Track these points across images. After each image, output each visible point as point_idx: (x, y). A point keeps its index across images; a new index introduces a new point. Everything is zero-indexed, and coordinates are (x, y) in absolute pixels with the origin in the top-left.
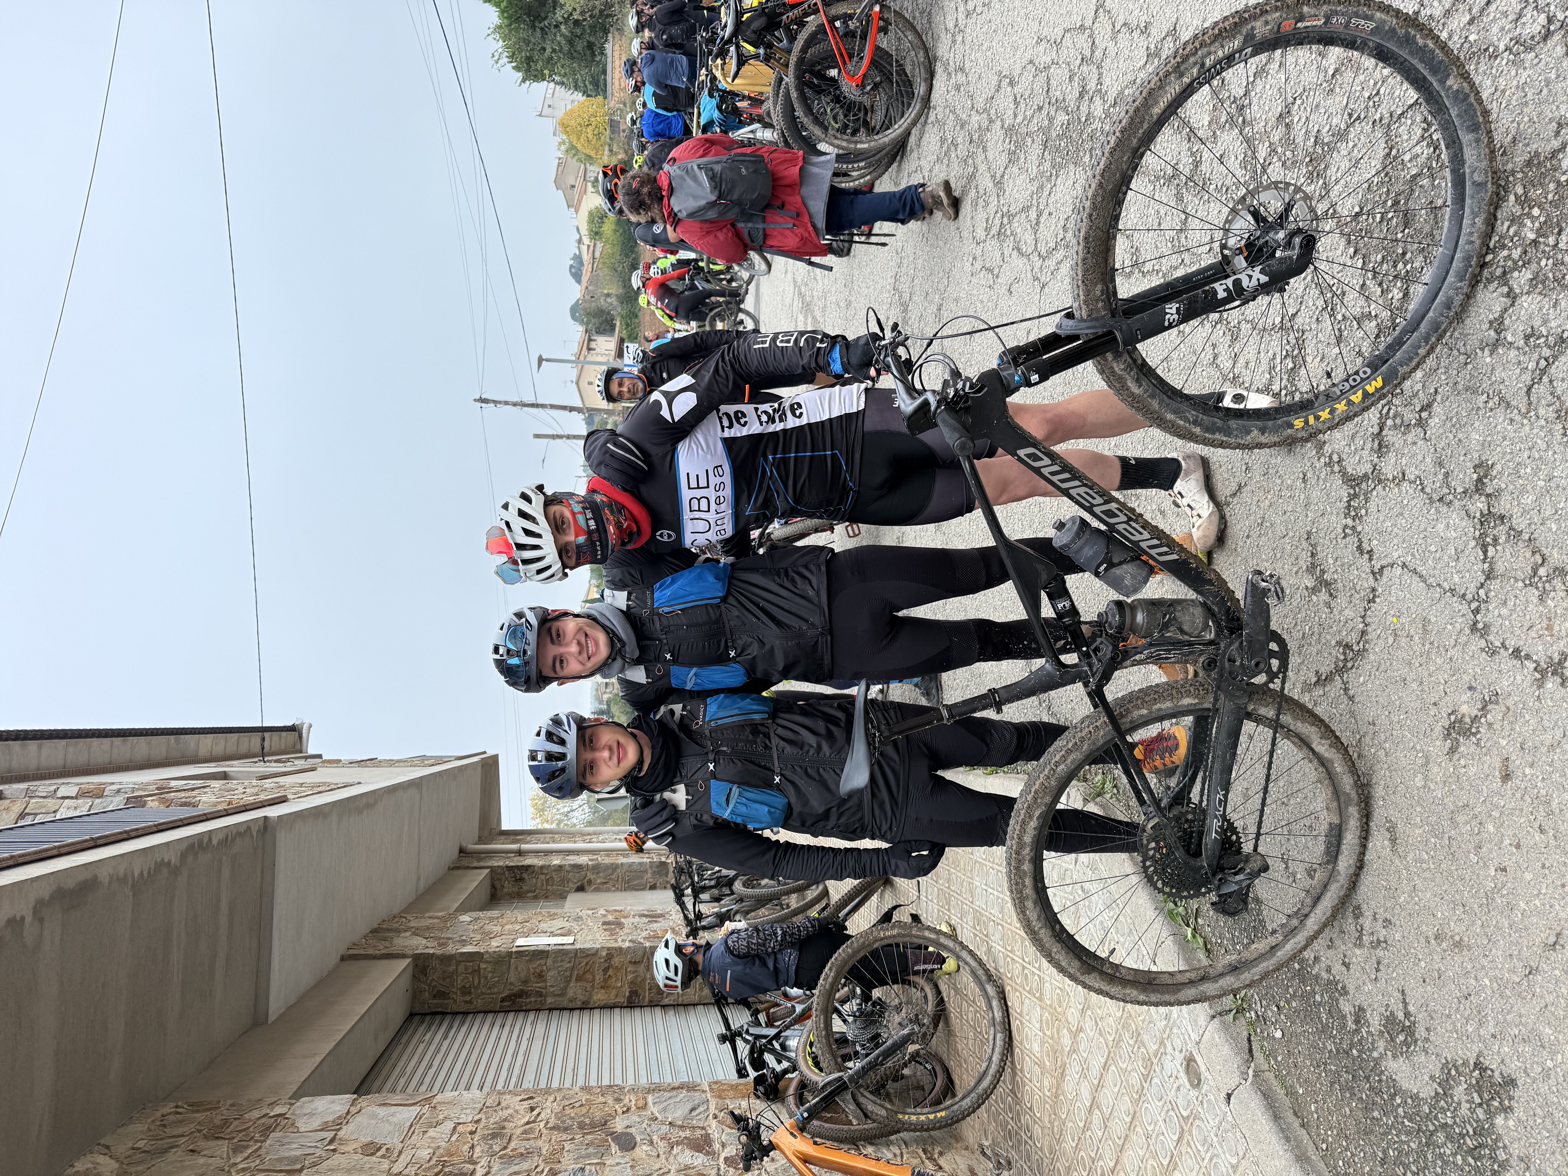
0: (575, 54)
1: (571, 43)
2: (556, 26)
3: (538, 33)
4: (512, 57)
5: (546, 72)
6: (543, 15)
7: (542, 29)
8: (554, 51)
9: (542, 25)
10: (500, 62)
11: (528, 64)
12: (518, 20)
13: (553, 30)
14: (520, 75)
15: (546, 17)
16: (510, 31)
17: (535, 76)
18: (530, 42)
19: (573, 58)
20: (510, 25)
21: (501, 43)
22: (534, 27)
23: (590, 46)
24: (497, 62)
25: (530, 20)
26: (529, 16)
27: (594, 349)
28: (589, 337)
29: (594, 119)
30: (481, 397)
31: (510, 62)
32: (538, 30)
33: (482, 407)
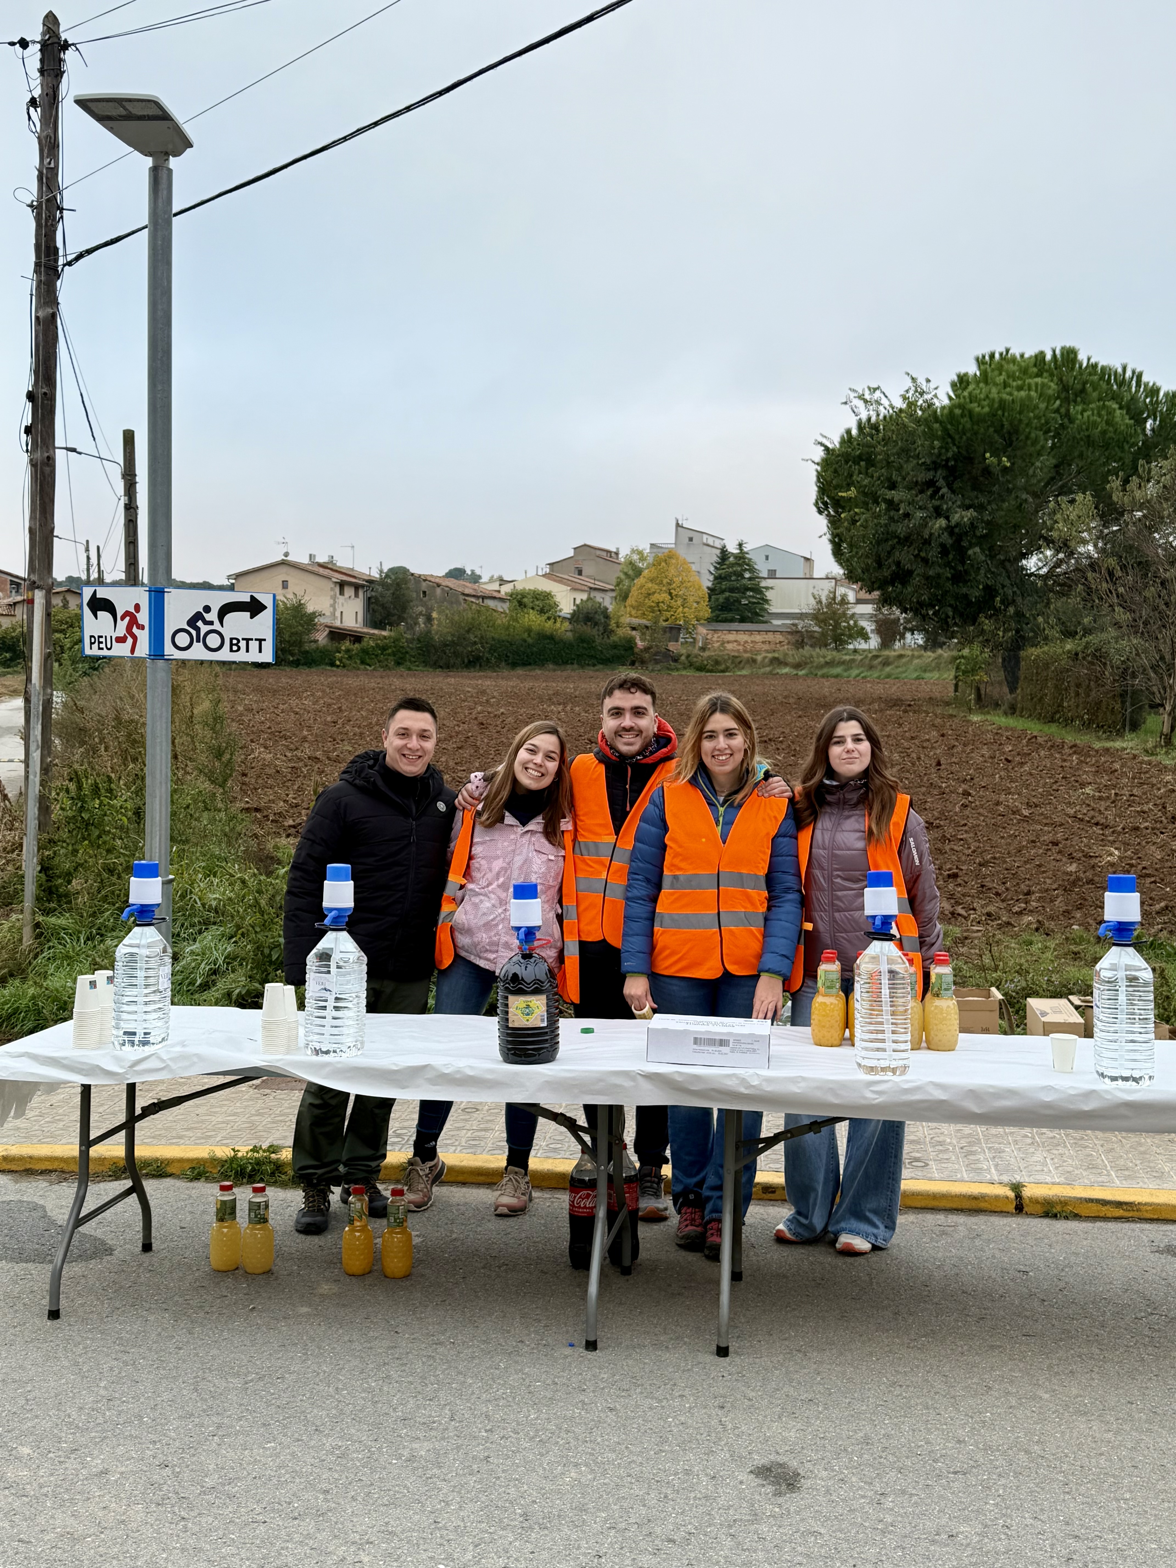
2: (938, 512)
3: (923, 476)
7: (931, 483)
11: (860, 458)
18: (906, 460)
22: (935, 466)
24: (861, 397)
25: (947, 460)
26: (955, 458)
27: (342, 593)
28: (363, 586)
29: (679, 603)
30: (66, 46)
31: (860, 423)
32: (930, 475)
33: (24, 44)
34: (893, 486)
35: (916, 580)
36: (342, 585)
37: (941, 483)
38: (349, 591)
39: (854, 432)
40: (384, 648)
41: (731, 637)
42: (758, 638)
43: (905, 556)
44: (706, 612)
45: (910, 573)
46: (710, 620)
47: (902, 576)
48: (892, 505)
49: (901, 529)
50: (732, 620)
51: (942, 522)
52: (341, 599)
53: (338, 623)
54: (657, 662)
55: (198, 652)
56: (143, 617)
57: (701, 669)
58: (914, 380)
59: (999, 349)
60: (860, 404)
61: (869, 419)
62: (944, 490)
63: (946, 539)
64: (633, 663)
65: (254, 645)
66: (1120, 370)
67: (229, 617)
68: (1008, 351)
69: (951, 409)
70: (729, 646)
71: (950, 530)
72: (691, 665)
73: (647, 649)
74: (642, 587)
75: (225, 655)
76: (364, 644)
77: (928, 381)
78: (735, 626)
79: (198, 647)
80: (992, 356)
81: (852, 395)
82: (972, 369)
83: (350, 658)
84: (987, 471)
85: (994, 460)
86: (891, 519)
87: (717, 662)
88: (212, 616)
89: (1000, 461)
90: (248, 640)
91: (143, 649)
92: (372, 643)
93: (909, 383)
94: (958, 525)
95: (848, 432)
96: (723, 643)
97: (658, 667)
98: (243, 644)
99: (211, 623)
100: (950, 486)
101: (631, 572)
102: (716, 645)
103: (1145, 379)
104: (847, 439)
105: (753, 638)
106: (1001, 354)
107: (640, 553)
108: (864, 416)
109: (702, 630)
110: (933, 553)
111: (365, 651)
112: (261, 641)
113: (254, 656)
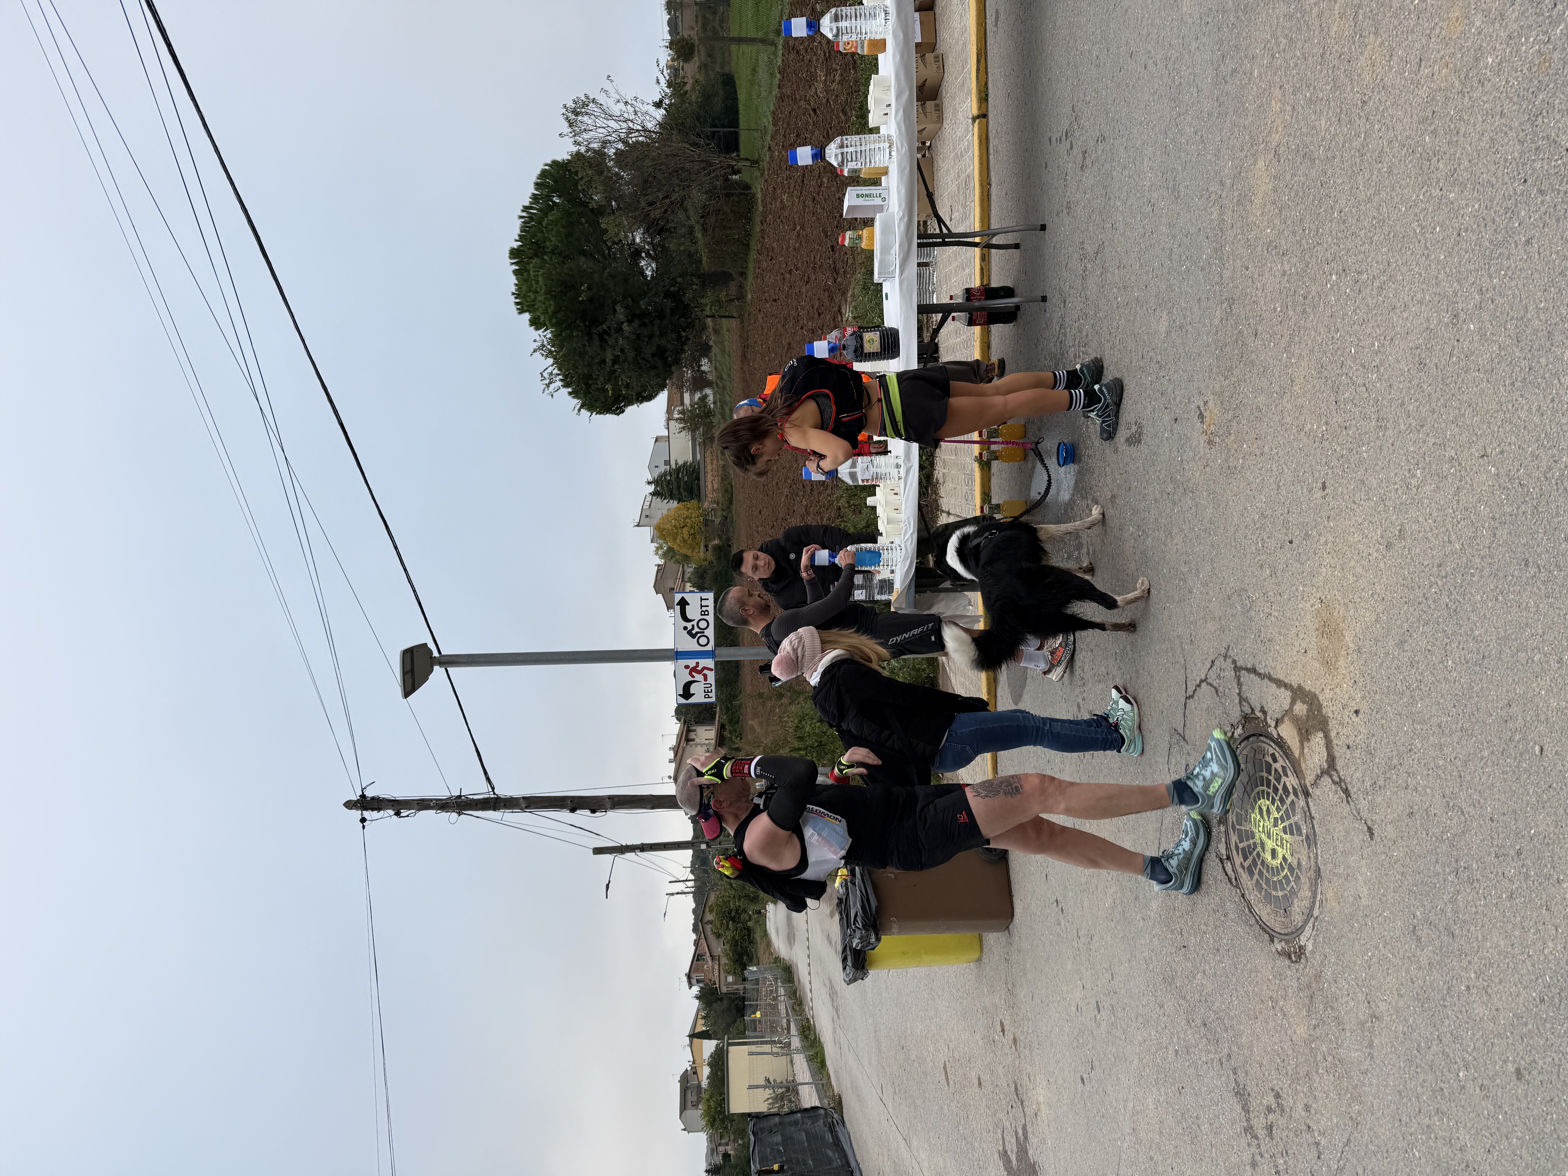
0: (643, 363)
2: (619, 330)
3: (596, 342)
7: (601, 336)
11: (587, 384)
16: (559, 344)
18: (586, 353)
22: (590, 335)
24: (548, 386)
25: (586, 326)
26: (583, 321)
27: (693, 740)
28: (688, 727)
29: (688, 520)
30: (363, 796)
31: (564, 386)
32: (595, 337)
33: (363, 820)
34: (604, 362)
35: (663, 342)
36: (688, 740)
37: (600, 329)
38: (692, 735)
39: (570, 390)
40: (728, 709)
41: (709, 485)
42: (709, 467)
43: (649, 350)
44: (694, 502)
45: (659, 347)
46: (699, 500)
47: (661, 353)
48: (615, 361)
49: (631, 354)
50: (699, 486)
51: (625, 326)
52: (697, 740)
53: (713, 742)
54: (728, 530)
55: (710, 632)
56: (692, 663)
57: (731, 501)
58: (535, 351)
59: (513, 299)
60: (552, 386)
61: (561, 380)
62: (604, 327)
63: (636, 324)
64: (730, 546)
65: (704, 603)
66: (523, 220)
67: (689, 616)
68: (513, 294)
69: (552, 326)
70: (716, 486)
71: (630, 321)
72: (728, 508)
73: (720, 537)
74: (679, 546)
75: (711, 618)
76: (725, 722)
77: (535, 341)
78: (702, 483)
79: (706, 632)
80: (517, 304)
81: (546, 391)
82: (527, 316)
83: (735, 731)
84: (591, 300)
85: (584, 295)
86: (624, 361)
87: (726, 491)
88: (689, 625)
89: (584, 291)
90: (702, 606)
91: (709, 663)
92: (725, 717)
93: (537, 354)
94: (626, 316)
95: (570, 394)
96: (714, 490)
97: (731, 529)
98: (704, 609)
99: (693, 626)
100: (601, 324)
101: (671, 554)
102: (715, 495)
103: (527, 204)
104: (575, 394)
105: (709, 471)
106: (516, 298)
107: (657, 549)
108: (560, 384)
109: (706, 505)
110: (645, 332)
111: (730, 722)
112: (702, 599)
113: (711, 603)
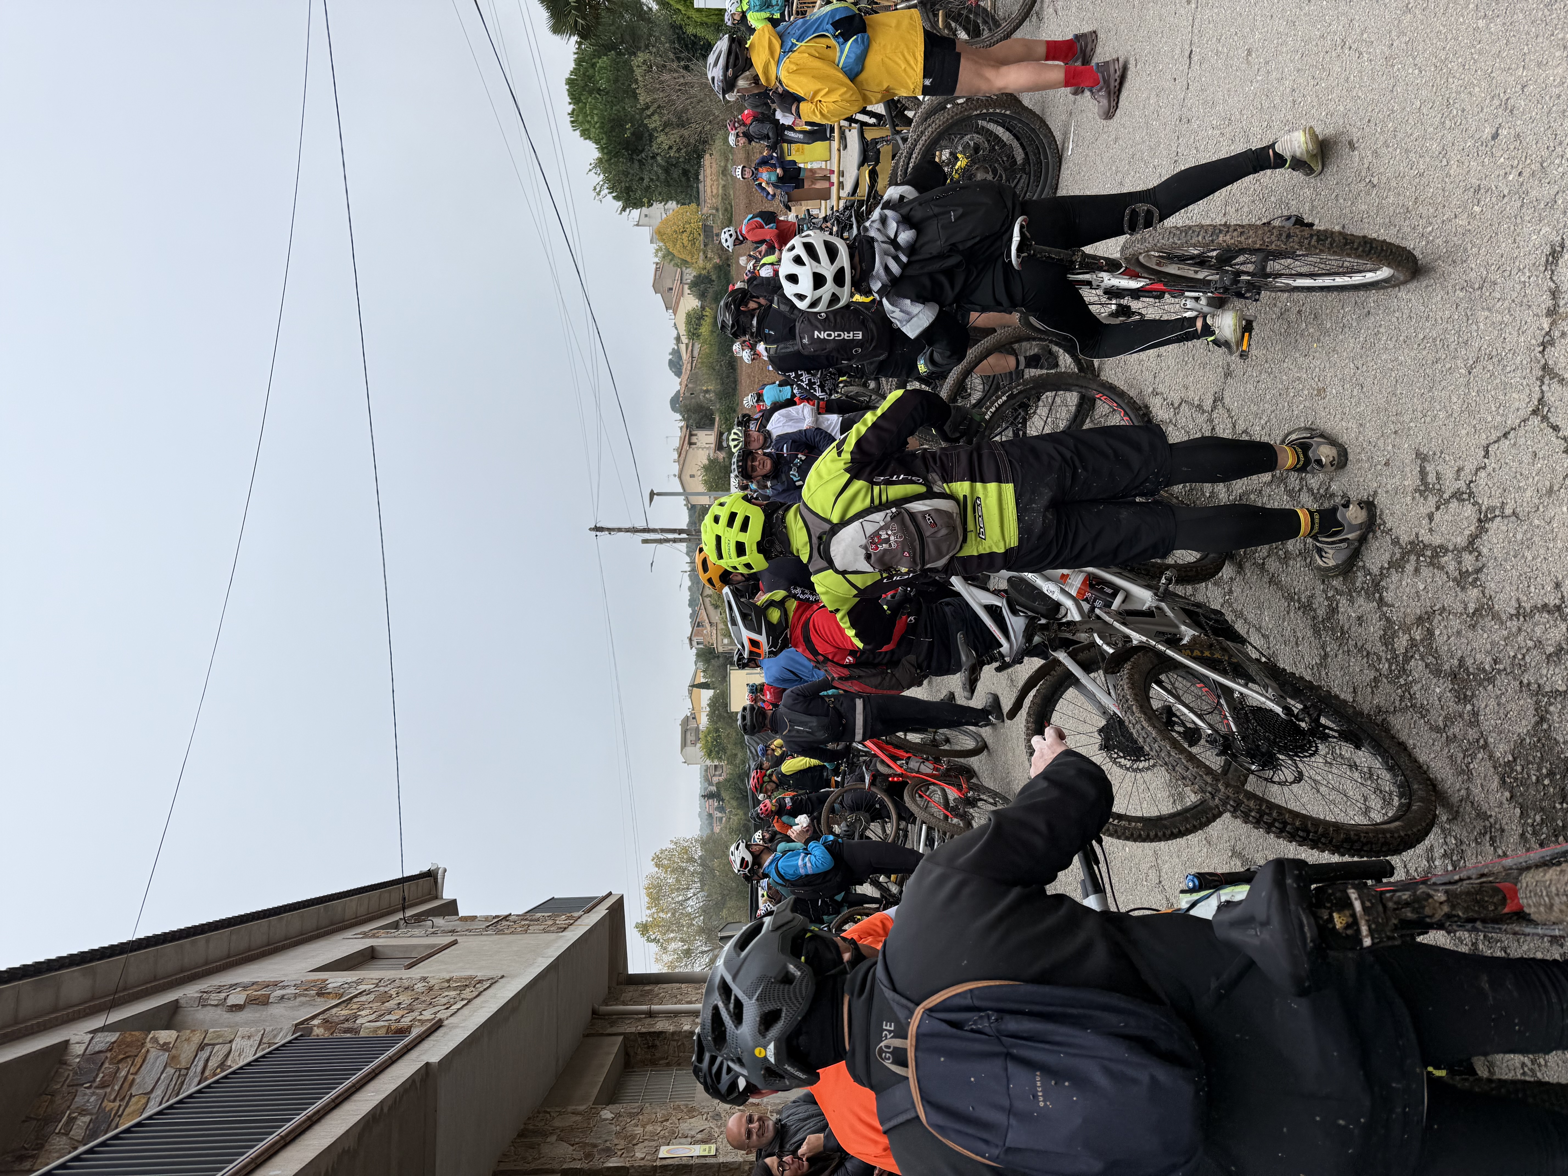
0: (671, 182)
1: (667, 171)
2: (653, 157)
3: (636, 165)
4: (612, 189)
5: (645, 200)
6: (640, 148)
7: (639, 161)
8: (652, 180)
9: (639, 157)
10: (602, 193)
12: (617, 155)
13: (650, 161)
14: (620, 204)
15: (643, 150)
16: (610, 165)
17: (635, 204)
18: (629, 173)
19: (669, 186)
20: (610, 159)
21: (602, 176)
22: (632, 160)
23: (685, 173)
24: (598, 194)
25: (629, 154)
26: (627, 150)
29: (688, 226)
30: (596, 526)
31: (610, 193)
33: (597, 536)
34: (642, 179)
35: (687, 167)
36: (690, 443)
38: (694, 439)
39: (615, 195)
40: (727, 420)
41: (709, 190)
42: (708, 172)
43: (676, 173)
44: (693, 206)
46: (698, 204)
52: (699, 444)
53: (713, 446)
58: (590, 170)
62: (643, 155)
68: (568, 112)
70: (715, 191)
74: (678, 250)
78: (701, 186)
80: (572, 122)
81: (597, 199)
82: (578, 129)
84: (633, 134)
85: (628, 132)
89: (629, 129)
95: (614, 198)
96: (713, 196)
101: (669, 257)
102: (714, 201)
105: (708, 175)
106: (571, 118)
107: (657, 251)
109: (705, 210)
